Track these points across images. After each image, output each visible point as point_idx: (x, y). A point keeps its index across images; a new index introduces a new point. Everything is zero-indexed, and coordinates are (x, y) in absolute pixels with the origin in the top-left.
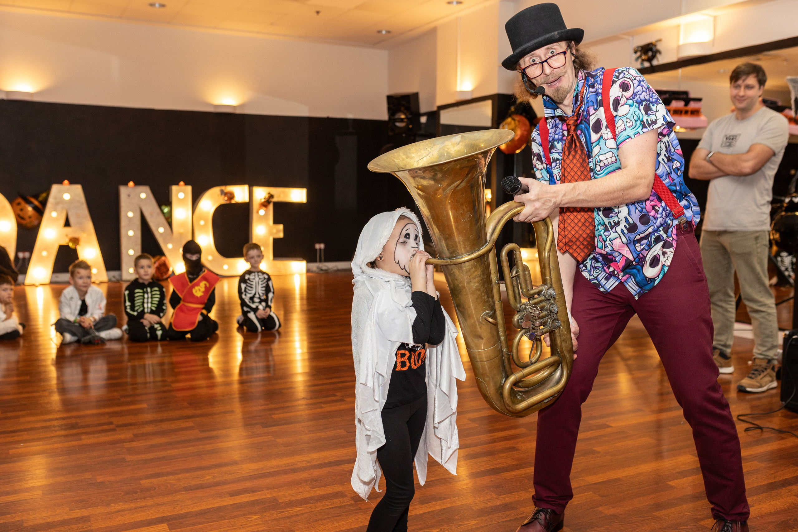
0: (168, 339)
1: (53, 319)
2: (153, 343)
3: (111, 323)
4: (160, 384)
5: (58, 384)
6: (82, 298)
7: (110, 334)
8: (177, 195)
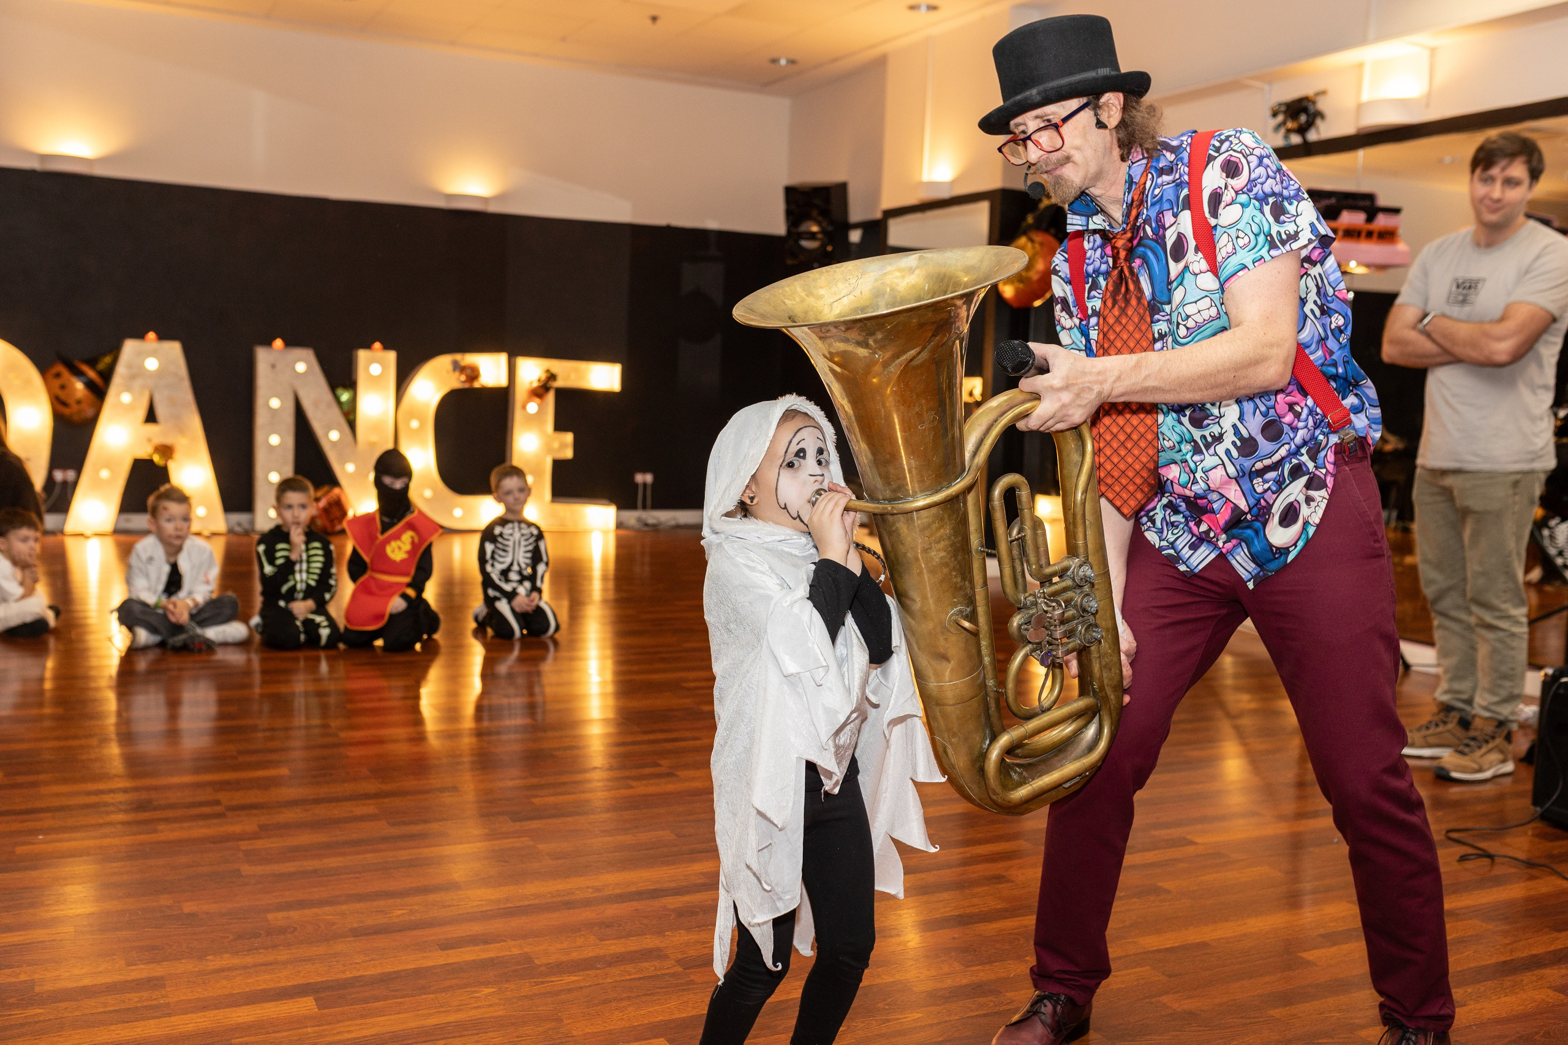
0: (340, 646)
2: (311, 653)
3: (227, 611)
4: (317, 731)
6: (172, 560)
7: (224, 632)
8: (367, 369)
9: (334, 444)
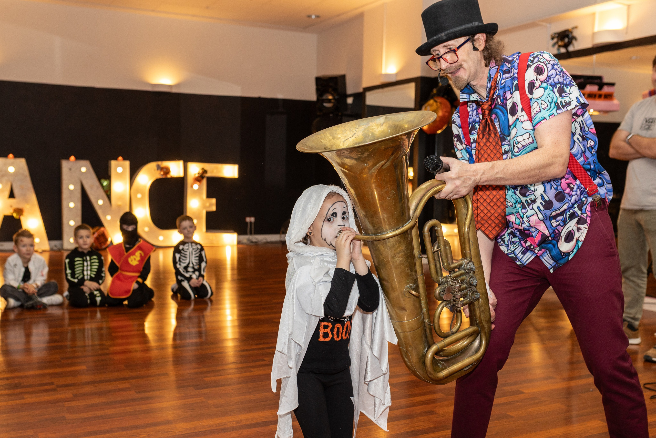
0: (107, 305)
2: (93, 309)
3: (52, 289)
4: (98, 347)
6: (26, 265)
7: (51, 299)
8: (115, 170)
9: (101, 206)
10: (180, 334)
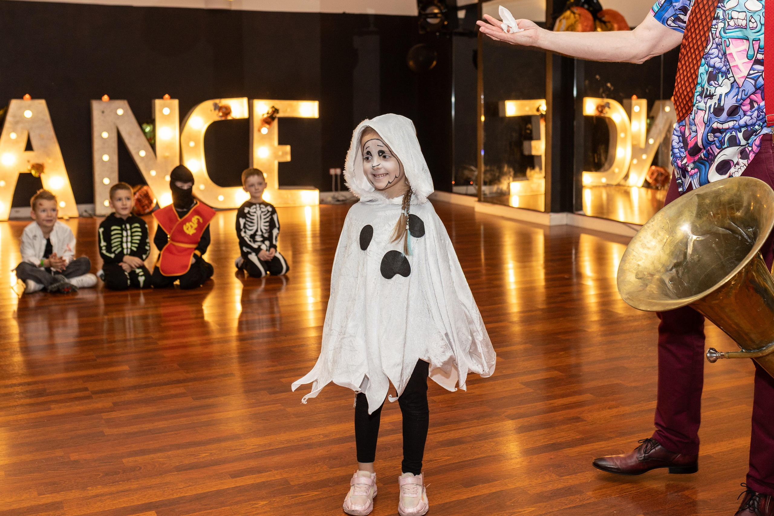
0: (152, 286)
1: (14, 263)
2: (135, 292)
3: (84, 267)
4: (143, 341)
5: (20, 342)
6: (47, 237)
7: (82, 280)
8: (161, 111)
9: (143, 159)
10: (247, 322)
